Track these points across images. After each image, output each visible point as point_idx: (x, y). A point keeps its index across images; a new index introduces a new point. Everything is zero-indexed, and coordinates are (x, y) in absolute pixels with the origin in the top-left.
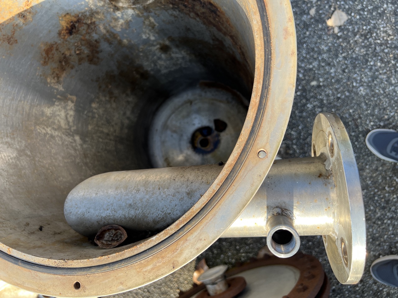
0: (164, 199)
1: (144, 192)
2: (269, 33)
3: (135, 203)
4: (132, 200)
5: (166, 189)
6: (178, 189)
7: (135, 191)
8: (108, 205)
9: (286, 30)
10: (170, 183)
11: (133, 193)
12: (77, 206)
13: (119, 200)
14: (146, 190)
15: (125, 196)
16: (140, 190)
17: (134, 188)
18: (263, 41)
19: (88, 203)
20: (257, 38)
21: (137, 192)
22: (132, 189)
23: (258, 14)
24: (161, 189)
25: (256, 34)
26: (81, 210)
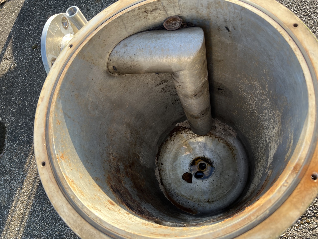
0: (139, 43)
1: (151, 47)
2: (49, 100)
3: (156, 40)
4: (158, 42)
5: (138, 48)
6: (132, 49)
7: (156, 47)
8: (173, 39)
9: (42, 101)
10: (137, 52)
11: (157, 46)
12: (194, 38)
13: (166, 42)
14: (150, 48)
15: (162, 44)
16: (154, 48)
17: (157, 49)
18: (53, 97)
19: (186, 40)
20: (55, 99)
21: (155, 47)
22: (158, 49)
23: (51, 111)
24: (141, 49)
25: (55, 101)
26: (191, 36)
